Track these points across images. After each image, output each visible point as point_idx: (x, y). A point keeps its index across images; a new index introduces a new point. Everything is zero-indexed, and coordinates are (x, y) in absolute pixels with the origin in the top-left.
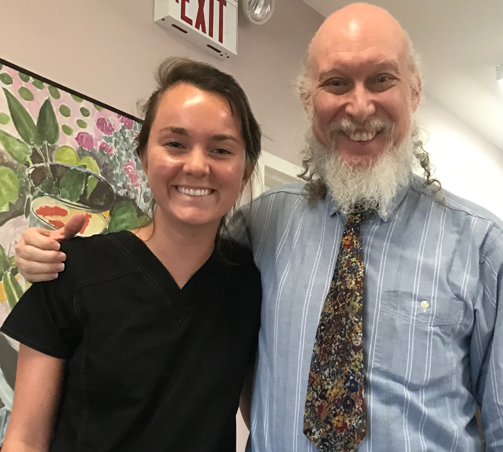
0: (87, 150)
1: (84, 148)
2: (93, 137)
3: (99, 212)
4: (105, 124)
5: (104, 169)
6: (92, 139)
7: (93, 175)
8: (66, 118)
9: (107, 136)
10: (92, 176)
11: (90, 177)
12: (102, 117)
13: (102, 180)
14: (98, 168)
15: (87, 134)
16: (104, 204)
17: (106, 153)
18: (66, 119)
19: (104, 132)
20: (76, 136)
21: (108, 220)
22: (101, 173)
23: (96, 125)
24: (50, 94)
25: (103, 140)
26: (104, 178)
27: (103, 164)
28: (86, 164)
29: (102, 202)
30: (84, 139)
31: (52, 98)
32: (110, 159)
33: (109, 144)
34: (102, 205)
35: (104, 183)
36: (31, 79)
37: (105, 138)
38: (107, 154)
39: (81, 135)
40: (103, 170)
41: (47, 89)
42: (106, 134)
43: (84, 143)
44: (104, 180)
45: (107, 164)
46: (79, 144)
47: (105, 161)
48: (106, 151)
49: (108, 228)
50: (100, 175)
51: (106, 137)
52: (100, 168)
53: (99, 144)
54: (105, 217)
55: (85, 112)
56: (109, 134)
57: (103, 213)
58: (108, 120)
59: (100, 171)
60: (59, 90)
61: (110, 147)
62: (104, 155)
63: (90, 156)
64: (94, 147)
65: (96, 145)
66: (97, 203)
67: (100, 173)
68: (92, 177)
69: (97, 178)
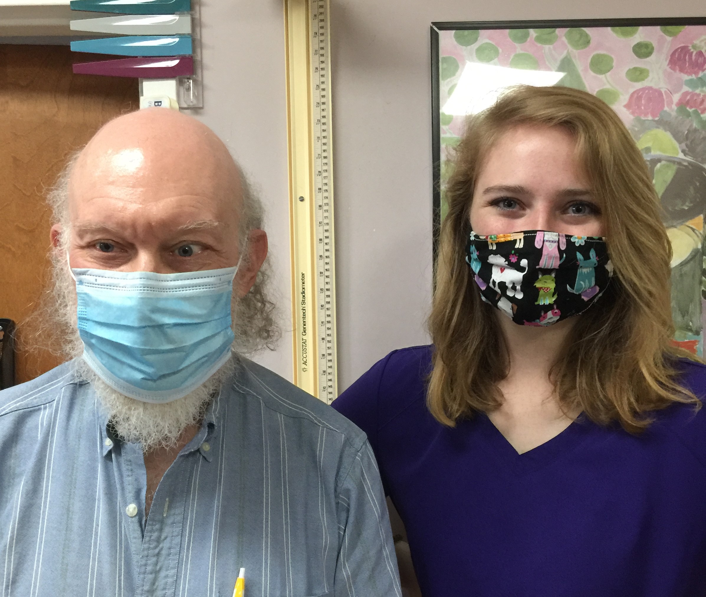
0: (650, 118)
1: (643, 118)
2: (663, 91)
3: (681, 224)
4: (687, 57)
5: (688, 143)
6: (660, 94)
7: (666, 160)
8: (603, 76)
9: (694, 77)
10: (663, 162)
11: (659, 165)
12: (683, 45)
13: (686, 164)
14: (676, 144)
15: (650, 88)
16: (692, 205)
17: (691, 110)
18: (604, 79)
19: (686, 73)
20: (625, 103)
21: (702, 232)
22: (683, 151)
23: (668, 64)
24: (569, 47)
25: (686, 89)
26: (689, 159)
27: (686, 132)
28: (649, 145)
29: (687, 204)
30: (643, 102)
31: (574, 51)
32: (701, 118)
33: (698, 91)
34: (686, 208)
35: (690, 167)
36: (533, 33)
37: (690, 83)
38: (696, 112)
39: (636, 95)
40: (687, 145)
41: (564, 39)
42: (690, 74)
43: (643, 108)
44: (690, 163)
45: (696, 130)
46: (633, 113)
47: (691, 126)
48: (691, 107)
49: (702, 247)
50: (681, 156)
51: (691, 80)
52: (680, 143)
53: (676, 98)
54: (693, 230)
55: (644, 50)
56: (696, 73)
57: (690, 223)
58: (694, 47)
59: (680, 147)
60: (587, 30)
61: (701, 96)
62: (688, 115)
63: (657, 127)
64: (666, 108)
65: (670, 103)
66: (677, 208)
67: (680, 151)
68: (664, 165)
69: (674, 162)
